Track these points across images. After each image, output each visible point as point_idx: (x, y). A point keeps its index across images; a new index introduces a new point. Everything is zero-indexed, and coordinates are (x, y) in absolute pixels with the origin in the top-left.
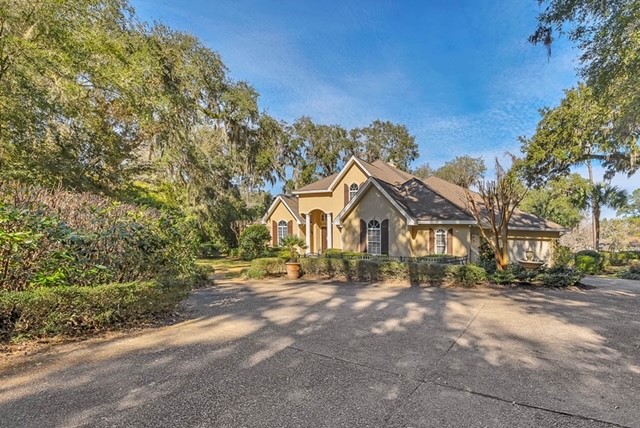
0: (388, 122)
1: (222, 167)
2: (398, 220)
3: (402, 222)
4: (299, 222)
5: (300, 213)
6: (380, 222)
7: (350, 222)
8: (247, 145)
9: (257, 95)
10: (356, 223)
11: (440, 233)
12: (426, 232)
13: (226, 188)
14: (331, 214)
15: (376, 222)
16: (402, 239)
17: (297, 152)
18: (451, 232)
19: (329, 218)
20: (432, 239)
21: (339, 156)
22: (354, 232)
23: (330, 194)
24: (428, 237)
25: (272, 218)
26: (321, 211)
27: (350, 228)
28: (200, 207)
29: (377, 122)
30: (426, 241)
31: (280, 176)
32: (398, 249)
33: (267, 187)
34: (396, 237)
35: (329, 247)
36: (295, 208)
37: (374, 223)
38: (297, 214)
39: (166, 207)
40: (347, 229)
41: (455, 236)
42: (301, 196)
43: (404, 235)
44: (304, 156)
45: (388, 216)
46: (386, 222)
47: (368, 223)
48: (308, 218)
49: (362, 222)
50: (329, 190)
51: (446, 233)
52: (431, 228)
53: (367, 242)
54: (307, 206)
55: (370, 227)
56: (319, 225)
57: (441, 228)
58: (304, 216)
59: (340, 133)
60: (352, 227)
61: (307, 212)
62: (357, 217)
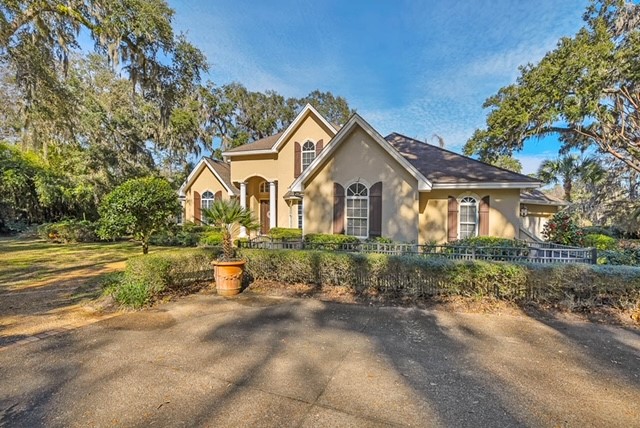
0: (328, 93)
1: (127, 125)
2: (400, 184)
3: (406, 187)
4: (231, 193)
5: (232, 181)
6: (368, 187)
7: (318, 187)
8: (159, 90)
9: (170, 13)
10: (328, 189)
11: (468, 204)
12: (444, 202)
13: (133, 152)
14: (276, 183)
15: (361, 187)
16: (406, 213)
17: (227, 118)
18: (486, 200)
19: (272, 188)
20: (452, 214)
21: (275, 125)
22: (324, 203)
23: (274, 156)
24: (445, 210)
25: (193, 189)
26: (261, 179)
27: (317, 197)
28: (97, 176)
29: (317, 92)
30: (443, 217)
31: (205, 144)
32: (400, 229)
33: (190, 157)
34: (396, 211)
35: (272, 225)
36: (227, 175)
37: (357, 188)
38: (229, 183)
39: (44, 174)
40: (312, 200)
41: (494, 208)
42: (234, 158)
43: (410, 207)
44: (234, 123)
45: (382, 178)
46: (378, 186)
47: (346, 187)
48: (243, 188)
49: (338, 187)
50: (274, 150)
51: (477, 204)
52: (452, 195)
53: (346, 217)
54: (241, 172)
55: (350, 194)
56: (257, 197)
57: (468, 195)
58: (238, 185)
59: (277, 100)
60: (321, 195)
61: (241, 181)
62: (328, 179)
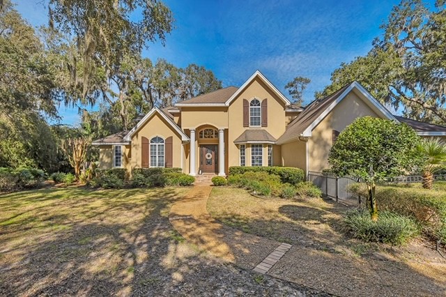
5: (183, 128)
7: (320, 133)
10: (328, 135)
14: (226, 131)
19: (222, 135)
23: (225, 109)
25: (141, 134)
26: (212, 127)
27: (319, 141)
40: (315, 142)
48: (193, 135)
49: (335, 133)
50: (227, 104)
54: (192, 121)
58: (188, 132)
60: (323, 139)
61: (193, 128)
62: (328, 127)
